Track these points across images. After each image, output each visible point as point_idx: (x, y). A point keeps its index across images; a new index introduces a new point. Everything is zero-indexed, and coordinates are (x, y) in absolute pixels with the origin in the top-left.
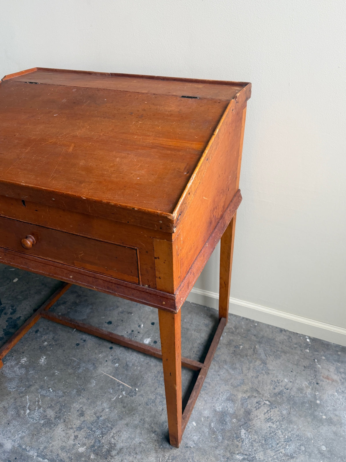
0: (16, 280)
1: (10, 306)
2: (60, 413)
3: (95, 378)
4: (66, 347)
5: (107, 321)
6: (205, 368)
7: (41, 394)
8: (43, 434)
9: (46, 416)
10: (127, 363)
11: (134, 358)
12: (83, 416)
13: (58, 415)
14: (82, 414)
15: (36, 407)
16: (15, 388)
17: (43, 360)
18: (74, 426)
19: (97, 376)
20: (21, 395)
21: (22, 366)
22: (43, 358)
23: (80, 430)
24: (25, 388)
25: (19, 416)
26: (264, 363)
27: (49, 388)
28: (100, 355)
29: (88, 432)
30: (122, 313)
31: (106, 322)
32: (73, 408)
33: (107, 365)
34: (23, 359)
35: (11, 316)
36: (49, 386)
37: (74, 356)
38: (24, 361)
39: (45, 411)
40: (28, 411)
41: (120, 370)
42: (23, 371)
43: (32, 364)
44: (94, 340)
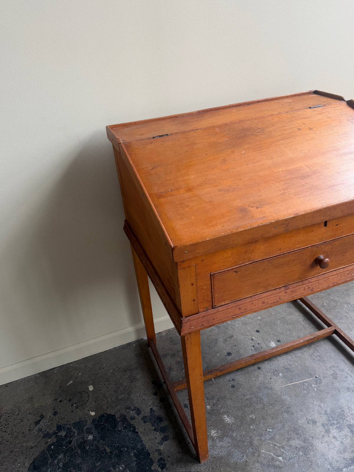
0: (91, 388)
1: (126, 410)
2: (301, 436)
3: (282, 394)
4: (228, 395)
5: (226, 354)
6: (337, 328)
7: (268, 439)
8: (315, 459)
9: (297, 447)
10: (285, 368)
11: (282, 361)
12: (316, 422)
13: (302, 438)
14: (314, 422)
15: (280, 450)
16: (244, 456)
17: (227, 419)
18: (323, 433)
19: (281, 392)
20: (256, 455)
21: (221, 438)
22: (225, 418)
23: (330, 432)
24: (250, 448)
25: (280, 467)
26: (348, 303)
27: (266, 430)
28: (260, 379)
29: (335, 427)
30: (226, 341)
31: (226, 356)
32: (303, 424)
33: (275, 380)
34: (212, 433)
35: (141, 416)
36: (264, 429)
37: (244, 395)
38: (215, 433)
39: (291, 446)
40: (280, 458)
41: (288, 376)
42: (227, 440)
43: (225, 429)
44: (239, 374)
